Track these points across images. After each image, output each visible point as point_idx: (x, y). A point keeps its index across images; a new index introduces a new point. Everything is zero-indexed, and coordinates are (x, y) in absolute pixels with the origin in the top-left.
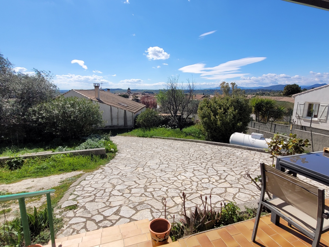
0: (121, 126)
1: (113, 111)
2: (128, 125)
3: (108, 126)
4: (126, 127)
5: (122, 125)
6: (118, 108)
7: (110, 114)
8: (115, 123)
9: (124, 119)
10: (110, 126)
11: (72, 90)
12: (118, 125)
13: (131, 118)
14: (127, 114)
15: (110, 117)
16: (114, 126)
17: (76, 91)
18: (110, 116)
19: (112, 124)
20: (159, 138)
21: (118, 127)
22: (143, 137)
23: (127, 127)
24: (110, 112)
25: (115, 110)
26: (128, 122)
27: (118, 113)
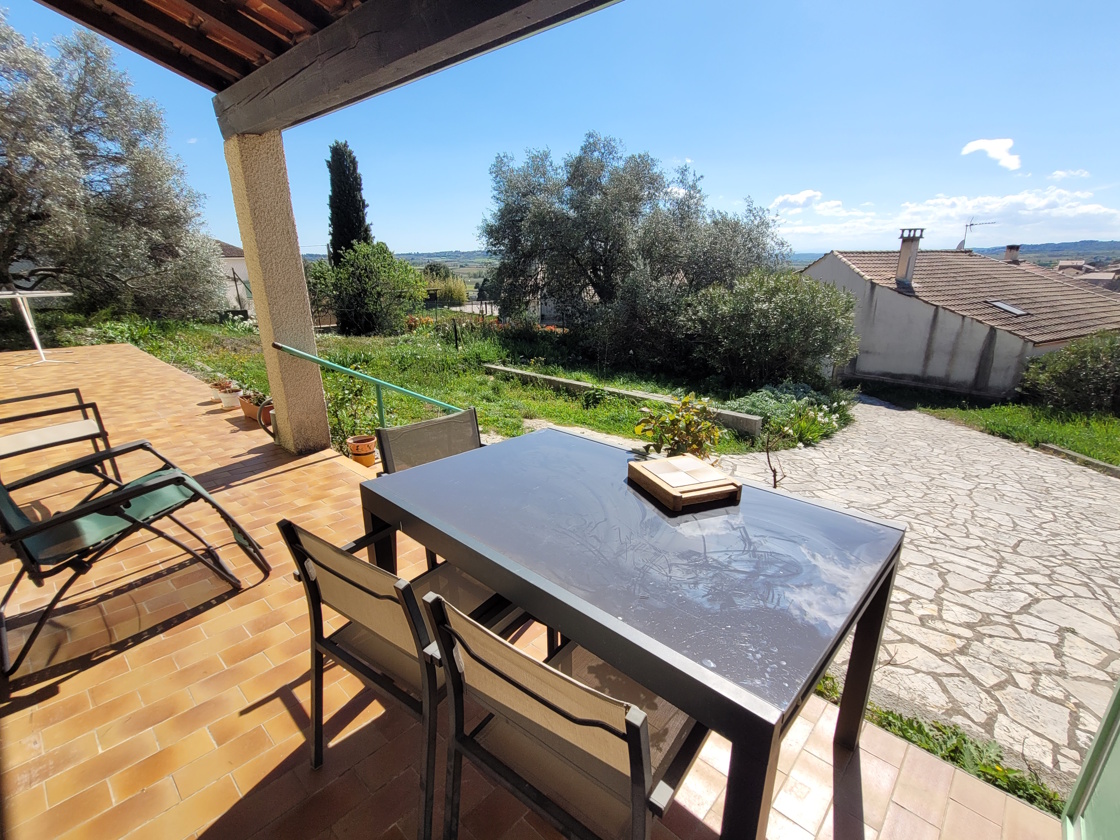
0: (958, 384)
1: (940, 325)
2: (990, 384)
3: (910, 376)
4: (980, 390)
5: (965, 383)
6: (964, 317)
7: (928, 336)
8: (937, 368)
9: (977, 359)
10: (916, 378)
11: (832, 252)
12: (948, 376)
13: (1013, 363)
14: (997, 345)
15: (924, 347)
16: (930, 380)
17: (840, 256)
18: (926, 341)
19: (924, 372)
20: (1068, 456)
21: (947, 384)
22: (1005, 436)
23: (982, 393)
24: (928, 329)
25: (949, 324)
26: (992, 374)
27: (959, 335)
